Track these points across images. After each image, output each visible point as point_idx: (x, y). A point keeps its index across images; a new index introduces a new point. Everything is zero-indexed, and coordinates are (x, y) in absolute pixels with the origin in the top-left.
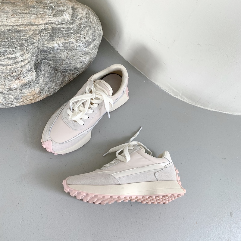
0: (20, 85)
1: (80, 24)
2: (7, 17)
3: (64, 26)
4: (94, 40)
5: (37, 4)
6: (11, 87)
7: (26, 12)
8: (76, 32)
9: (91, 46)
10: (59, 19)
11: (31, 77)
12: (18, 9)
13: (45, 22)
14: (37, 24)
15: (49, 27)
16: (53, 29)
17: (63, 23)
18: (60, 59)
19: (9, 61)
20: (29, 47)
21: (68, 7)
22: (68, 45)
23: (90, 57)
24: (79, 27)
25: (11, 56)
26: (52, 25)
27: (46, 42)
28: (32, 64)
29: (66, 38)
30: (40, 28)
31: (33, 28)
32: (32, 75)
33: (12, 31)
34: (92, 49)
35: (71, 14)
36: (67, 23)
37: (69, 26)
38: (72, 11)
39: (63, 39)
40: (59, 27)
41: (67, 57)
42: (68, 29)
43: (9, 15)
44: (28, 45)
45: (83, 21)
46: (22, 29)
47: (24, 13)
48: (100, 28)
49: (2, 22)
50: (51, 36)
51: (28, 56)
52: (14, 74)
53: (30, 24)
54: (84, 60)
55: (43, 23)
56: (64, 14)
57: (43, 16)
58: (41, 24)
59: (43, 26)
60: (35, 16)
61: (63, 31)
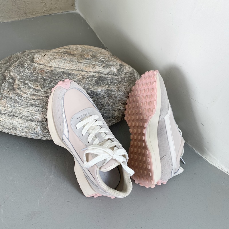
1: (124, 77)
2: (65, 63)
3: (110, 76)
5: (91, 57)
7: (81, 61)
8: (120, 83)
10: (107, 70)
12: (75, 59)
13: (94, 71)
14: (87, 71)
15: (97, 75)
16: (100, 77)
17: (110, 74)
18: (100, 104)
21: (116, 63)
22: (110, 92)
24: (123, 79)
26: (100, 74)
27: (91, 87)
29: (109, 86)
30: (89, 75)
31: (83, 73)
33: (65, 73)
35: (118, 68)
36: (113, 74)
37: (114, 77)
38: (119, 67)
39: (107, 86)
40: (105, 76)
41: (107, 103)
42: (113, 79)
43: (66, 62)
46: (73, 72)
47: (79, 62)
49: (59, 65)
50: (96, 82)
53: (82, 70)
54: (122, 109)
56: (112, 67)
57: (94, 66)
58: (91, 72)
59: (92, 73)
60: (87, 65)
61: (109, 80)
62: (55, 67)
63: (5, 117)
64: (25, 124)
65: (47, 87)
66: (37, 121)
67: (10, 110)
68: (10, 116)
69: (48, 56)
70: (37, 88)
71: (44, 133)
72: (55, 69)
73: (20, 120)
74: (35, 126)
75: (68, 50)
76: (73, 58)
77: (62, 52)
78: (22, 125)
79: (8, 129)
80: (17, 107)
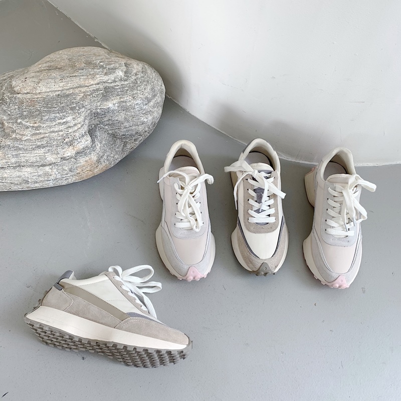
0: (74, 153)
1: (135, 79)
2: (55, 82)
3: (117, 83)
4: (154, 96)
5: (86, 65)
6: (65, 156)
7: (74, 75)
8: (132, 89)
9: (152, 103)
10: (112, 77)
11: (86, 143)
12: (66, 73)
13: (96, 82)
14: (87, 85)
15: (101, 87)
16: (105, 88)
17: (116, 80)
18: (117, 122)
19: (61, 127)
20: (81, 110)
21: (120, 64)
22: (124, 104)
23: (152, 116)
24: (135, 82)
25: (62, 121)
26: (104, 84)
27: (99, 104)
28: (86, 128)
29: (121, 96)
30: (91, 89)
31: (83, 90)
32: (86, 141)
33: (61, 96)
34: (154, 107)
35: (125, 70)
36: (121, 80)
37: (123, 83)
38: (125, 68)
39: (118, 97)
40: (112, 85)
41: (125, 118)
42: (123, 87)
43: (57, 80)
44: (80, 108)
45: (139, 76)
46: (71, 92)
47: (72, 76)
48: (161, 82)
49: (50, 88)
50: (104, 96)
51: (81, 119)
52: (66, 140)
53: (80, 86)
54: (146, 120)
55: (94, 83)
56: (116, 71)
57: (93, 76)
58: (92, 85)
59: (95, 86)
60: (84, 77)
61: (118, 89)
62: (45, 92)
63: (9, 171)
64: (37, 172)
65: (47, 120)
66: (50, 164)
67: (13, 160)
68: (14, 168)
69: (31, 79)
70: (35, 125)
71: (63, 176)
72: (46, 94)
73: (29, 169)
74: (50, 171)
75: (52, 64)
76: (63, 74)
77: (45, 68)
78: (34, 174)
79: (17, 184)
80: (21, 155)
